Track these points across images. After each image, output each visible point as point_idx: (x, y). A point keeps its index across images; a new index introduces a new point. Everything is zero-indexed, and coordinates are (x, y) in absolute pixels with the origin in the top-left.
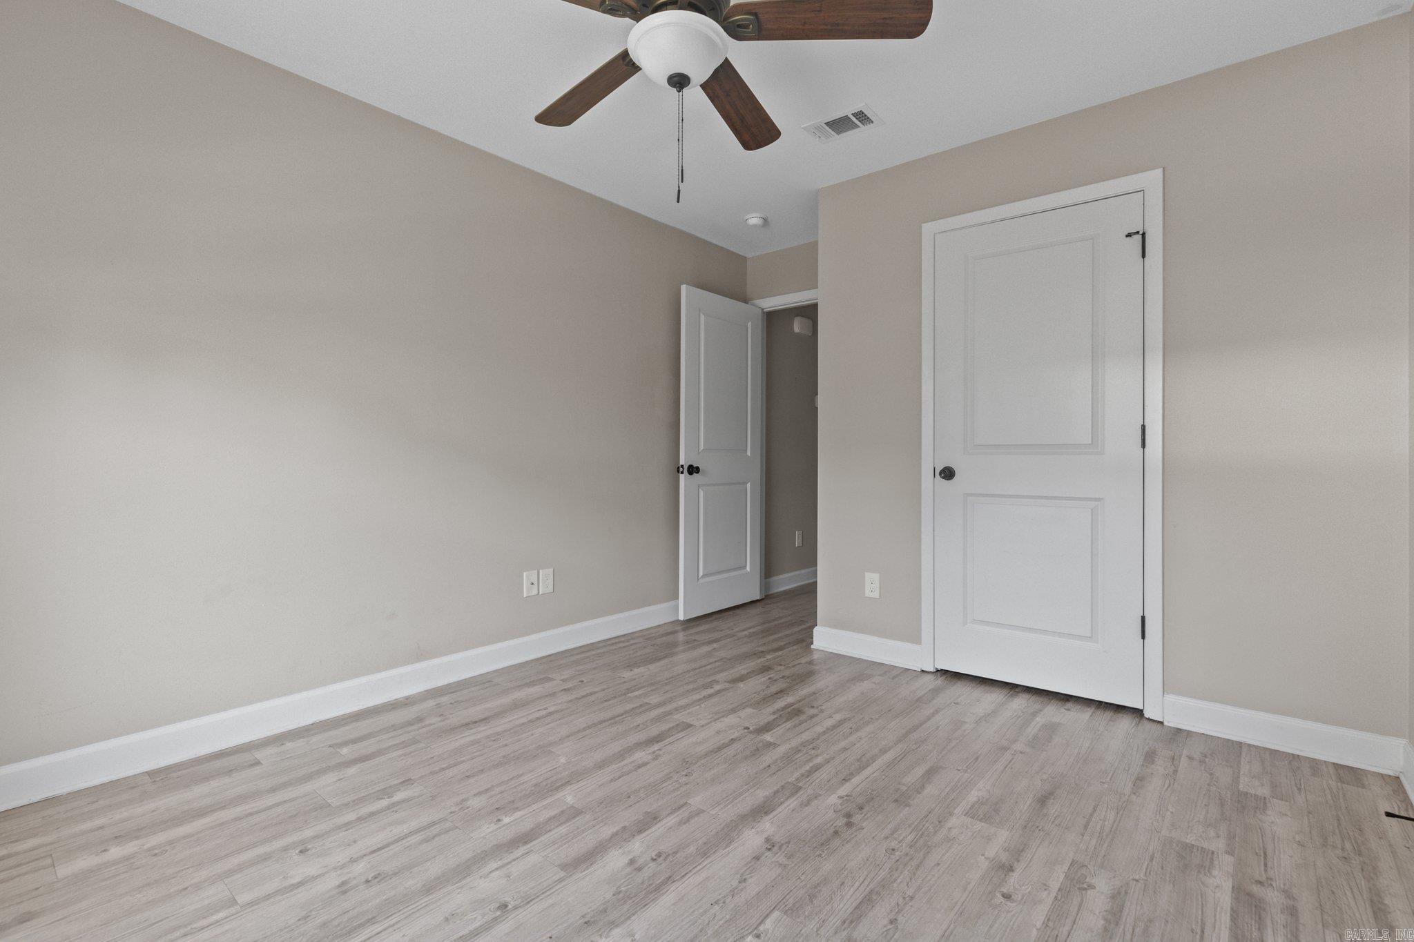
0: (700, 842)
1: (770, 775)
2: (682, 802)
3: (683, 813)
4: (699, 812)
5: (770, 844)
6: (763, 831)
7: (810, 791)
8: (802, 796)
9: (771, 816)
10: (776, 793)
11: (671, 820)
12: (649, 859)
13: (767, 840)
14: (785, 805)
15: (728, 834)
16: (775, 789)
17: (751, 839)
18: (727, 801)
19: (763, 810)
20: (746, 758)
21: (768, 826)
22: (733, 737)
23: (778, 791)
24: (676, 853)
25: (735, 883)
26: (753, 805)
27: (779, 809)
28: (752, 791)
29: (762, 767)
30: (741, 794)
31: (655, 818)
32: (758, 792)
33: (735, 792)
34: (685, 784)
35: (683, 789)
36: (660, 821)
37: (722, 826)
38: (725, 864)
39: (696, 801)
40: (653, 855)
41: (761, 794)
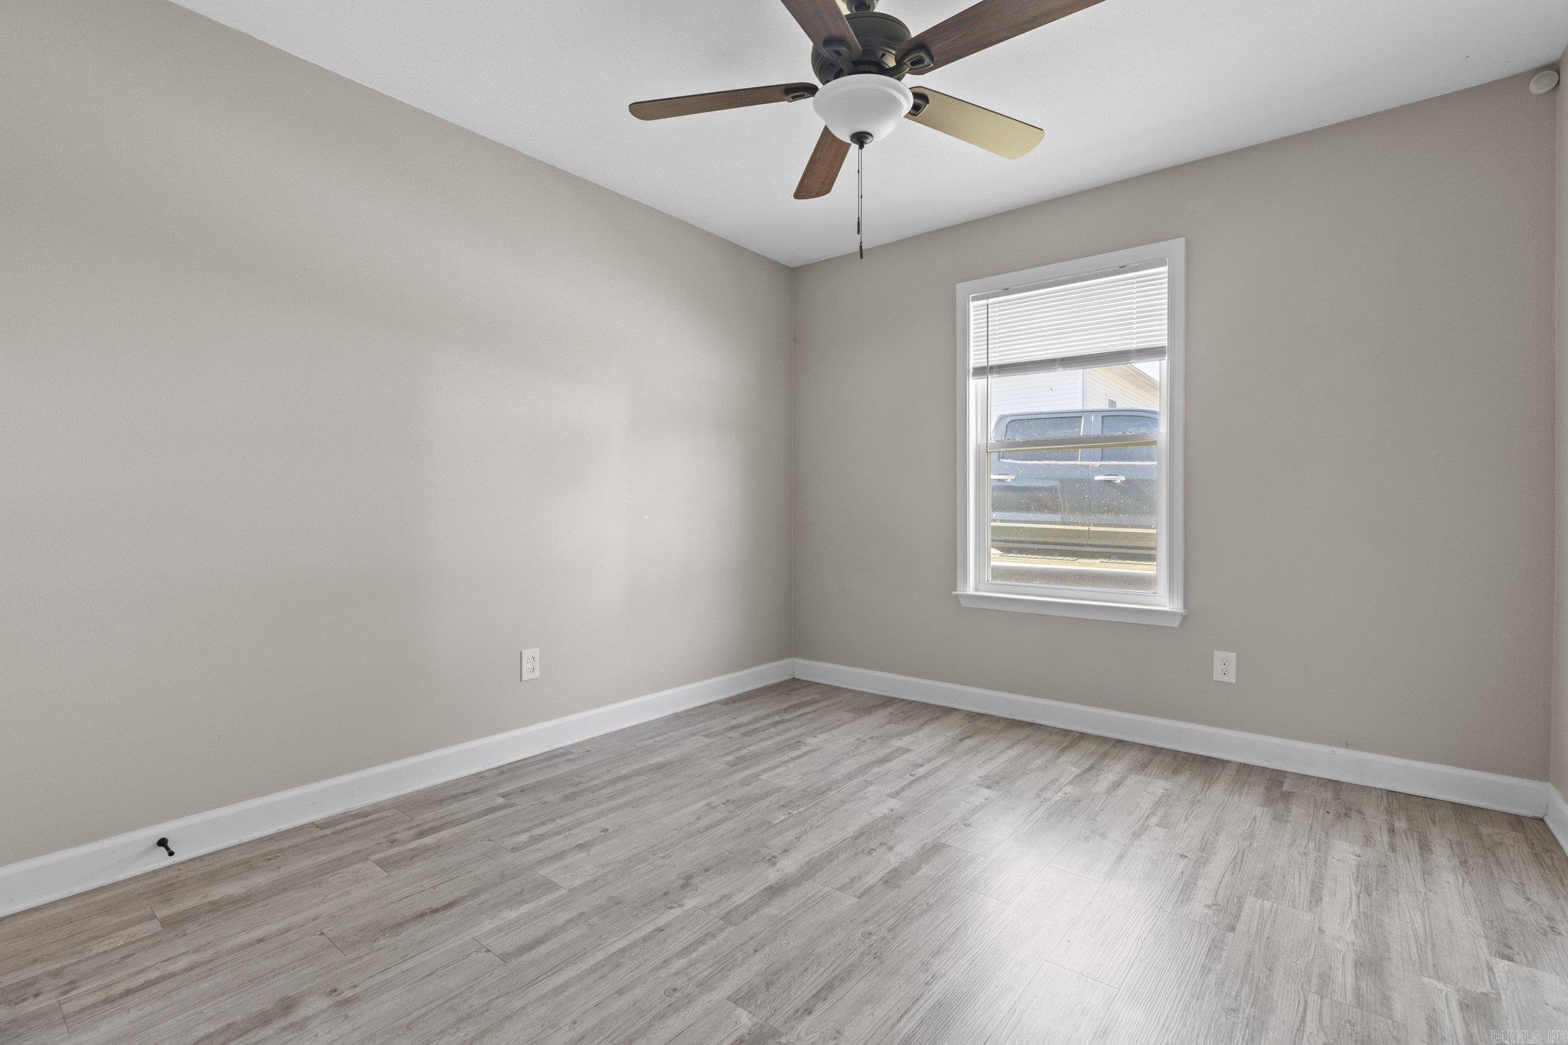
0: (836, 862)
1: (757, 936)
2: (864, 899)
3: (859, 887)
4: (842, 888)
5: (772, 861)
6: (778, 871)
7: (714, 912)
8: (725, 907)
9: (767, 885)
10: (757, 910)
11: (869, 880)
12: (877, 850)
13: (774, 864)
14: (748, 896)
15: (810, 870)
16: (755, 916)
17: (789, 865)
18: (814, 901)
19: (774, 891)
20: (788, 967)
21: (772, 876)
22: (809, 1019)
23: (752, 913)
24: (856, 854)
25: (804, 837)
26: (784, 896)
27: (755, 892)
28: (784, 913)
29: (767, 949)
30: (797, 909)
31: (887, 882)
32: (776, 912)
33: (805, 911)
34: (867, 921)
35: (868, 914)
36: (881, 880)
37: (817, 876)
38: (813, 846)
39: (848, 901)
40: (874, 853)
41: (773, 909)
